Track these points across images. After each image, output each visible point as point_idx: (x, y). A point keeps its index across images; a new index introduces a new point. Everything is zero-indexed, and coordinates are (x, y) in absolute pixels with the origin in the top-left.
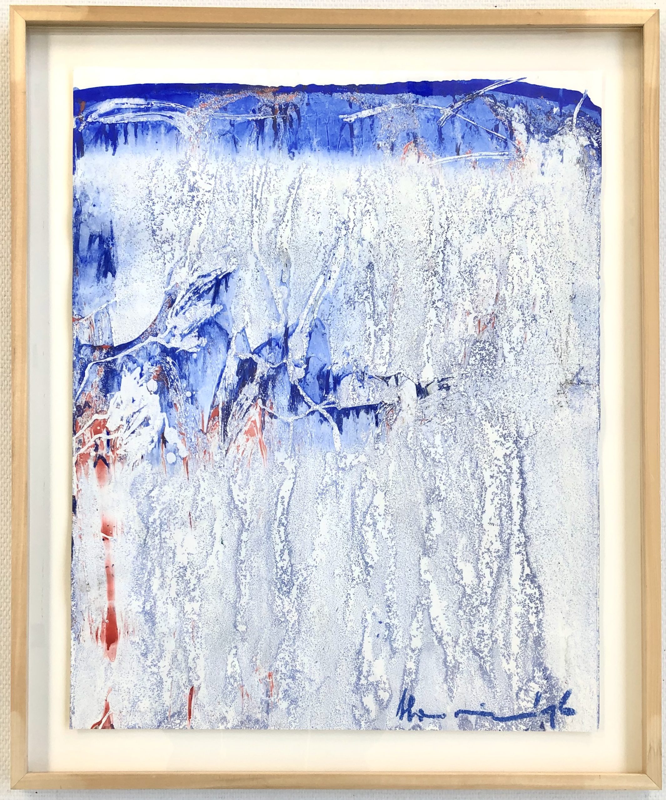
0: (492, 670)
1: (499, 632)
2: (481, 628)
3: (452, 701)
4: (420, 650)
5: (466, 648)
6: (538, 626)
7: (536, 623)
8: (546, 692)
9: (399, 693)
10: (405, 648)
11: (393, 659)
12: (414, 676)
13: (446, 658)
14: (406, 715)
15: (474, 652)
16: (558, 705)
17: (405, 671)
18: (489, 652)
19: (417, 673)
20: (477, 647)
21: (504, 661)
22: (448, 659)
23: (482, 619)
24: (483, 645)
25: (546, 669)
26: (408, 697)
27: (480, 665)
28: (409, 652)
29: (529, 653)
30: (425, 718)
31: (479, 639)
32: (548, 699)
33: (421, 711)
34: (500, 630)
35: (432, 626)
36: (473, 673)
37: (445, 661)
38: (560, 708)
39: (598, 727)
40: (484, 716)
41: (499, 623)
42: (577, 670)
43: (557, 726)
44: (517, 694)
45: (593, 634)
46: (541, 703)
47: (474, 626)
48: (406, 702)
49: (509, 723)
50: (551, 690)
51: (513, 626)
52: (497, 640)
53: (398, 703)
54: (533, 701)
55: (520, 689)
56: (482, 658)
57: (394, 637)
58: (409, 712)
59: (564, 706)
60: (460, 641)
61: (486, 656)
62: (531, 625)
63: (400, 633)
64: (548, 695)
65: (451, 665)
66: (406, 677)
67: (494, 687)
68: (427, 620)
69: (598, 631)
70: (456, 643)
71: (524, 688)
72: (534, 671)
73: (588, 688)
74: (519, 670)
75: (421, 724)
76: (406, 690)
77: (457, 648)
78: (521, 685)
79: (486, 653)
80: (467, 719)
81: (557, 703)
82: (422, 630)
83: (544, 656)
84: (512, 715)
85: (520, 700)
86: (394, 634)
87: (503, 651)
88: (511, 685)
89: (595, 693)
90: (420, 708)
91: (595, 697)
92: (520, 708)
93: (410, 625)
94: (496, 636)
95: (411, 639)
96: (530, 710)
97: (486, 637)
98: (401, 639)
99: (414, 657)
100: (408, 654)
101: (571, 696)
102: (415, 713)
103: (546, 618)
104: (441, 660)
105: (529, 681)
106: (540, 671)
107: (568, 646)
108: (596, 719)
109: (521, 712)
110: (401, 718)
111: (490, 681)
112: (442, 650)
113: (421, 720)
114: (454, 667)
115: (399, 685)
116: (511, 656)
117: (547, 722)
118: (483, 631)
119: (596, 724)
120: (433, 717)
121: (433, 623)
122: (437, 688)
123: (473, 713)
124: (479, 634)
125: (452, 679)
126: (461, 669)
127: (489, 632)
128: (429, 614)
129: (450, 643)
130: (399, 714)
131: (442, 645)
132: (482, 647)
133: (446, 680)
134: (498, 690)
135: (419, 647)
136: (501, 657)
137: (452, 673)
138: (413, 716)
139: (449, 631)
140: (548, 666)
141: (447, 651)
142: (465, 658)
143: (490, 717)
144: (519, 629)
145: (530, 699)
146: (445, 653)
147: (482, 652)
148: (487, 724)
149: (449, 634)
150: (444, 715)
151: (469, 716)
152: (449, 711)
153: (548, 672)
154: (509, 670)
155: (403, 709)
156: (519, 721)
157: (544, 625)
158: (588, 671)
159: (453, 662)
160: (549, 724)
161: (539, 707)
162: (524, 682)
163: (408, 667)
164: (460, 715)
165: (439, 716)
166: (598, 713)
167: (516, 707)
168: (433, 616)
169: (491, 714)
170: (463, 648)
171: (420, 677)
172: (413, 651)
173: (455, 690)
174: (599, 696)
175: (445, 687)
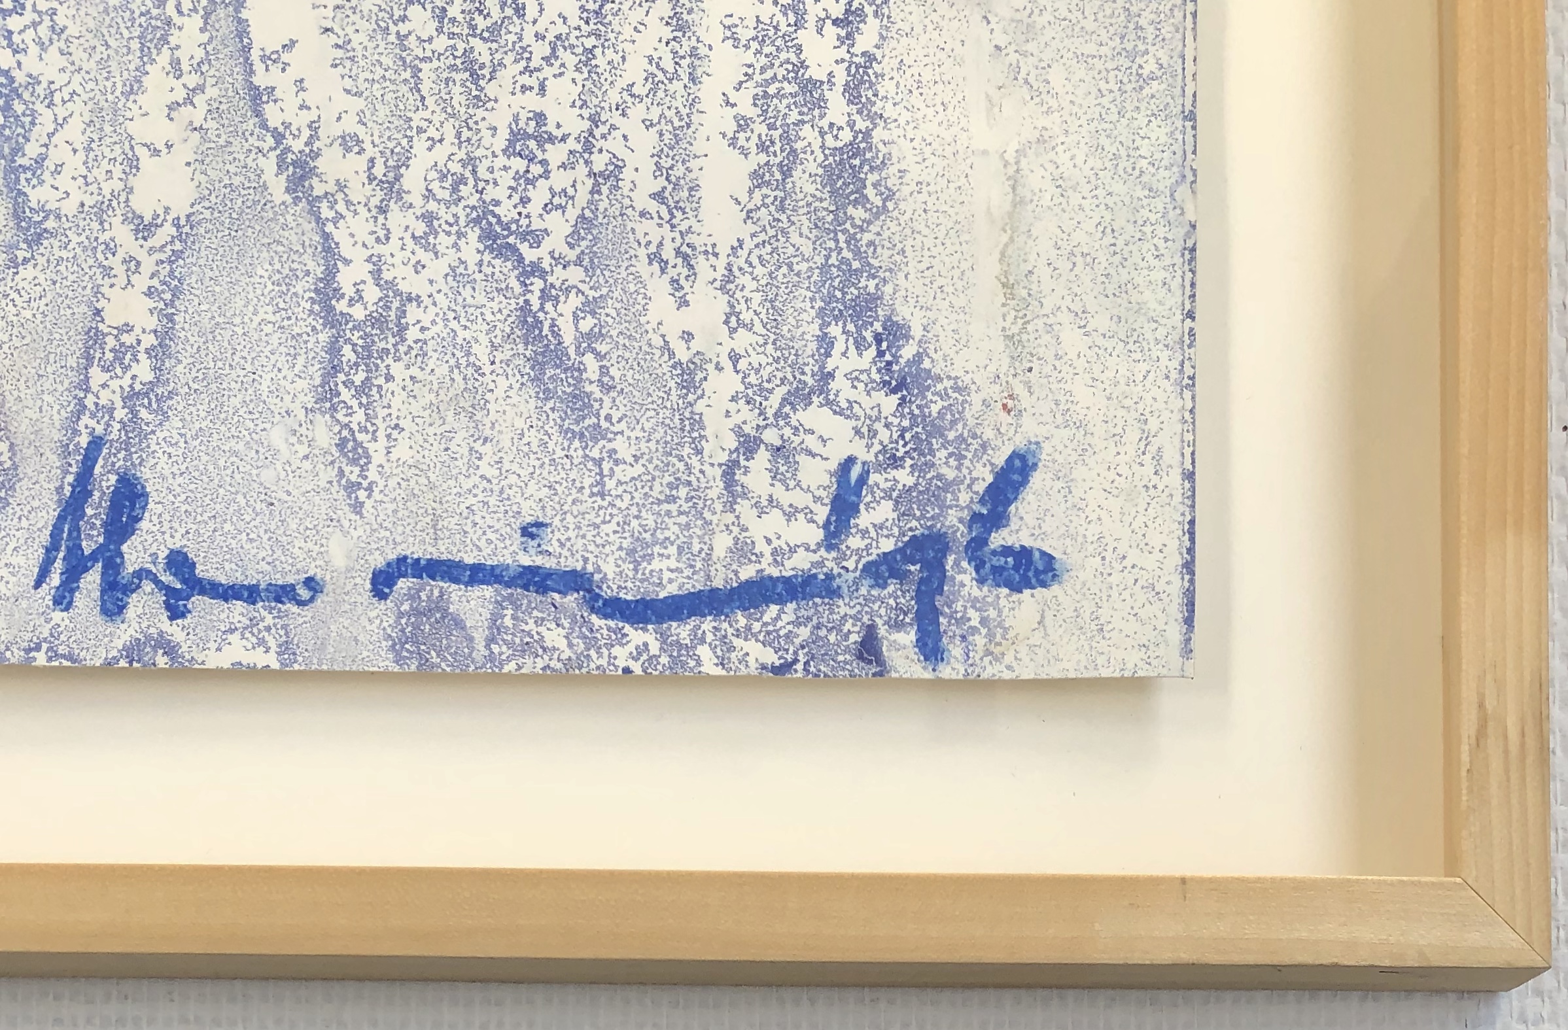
0: (588, 341)
1: (631, 125)
2: (532, 101)
3: (358, 507)
4: (186, 229)
5: (445, 215)
6: (852, 93)
7: (841, 77)
8: (895, 462)
9: (55, 461)
10: (101, 212)
11: (27, 272)
12: (143, 371)
13: (330, 274)
14: (92, 579)
15: (488, 236)
16: (962, 534)
17: (94, 338)
18: (572, 241)
19: (160, 352)
20: (506, 211)
21: (659, 287)
22: (346, 279)
23: (540, 50)
24: (539, 195)
25: (894, 332)
26: (106, 481)
27: (526, 308)
28: (122, 234)
29: (801, 240)
30: (198, 602)
31: (519, 164)
32: (902, 499)
33: (179, 562)
34: (637, 112)
35: (257, 97)
36: (481, 352)
37: (326, 291)
38: (976, 548)
39: (1187, 651)
40: (543, 589)
41: (635, 71)
42: (1072, 340)
43: (956, 650)
44: (730, 471)
45: (1159, 132)
46: (864, 519)
47: (491, 89)
48: (95, 511)
49: (682, 631)
50: (921, 448)
51: (709, 92)
52: (618, 166)
53: (48, 515)
54: (822, 513)
55: (749, 445)
56: (536, 269)
57: (32, 150)
58: (112, 565)
59: (998, 539)
60: (413, 180)
61: (557, 259)
62: (809, 87)
63: (74, 131)
64: (904, 477)
65: (358, 312)
66: (97, 376)
67: (598, 434)
68: (226, 66)
69: (1191, 117)
70: (392, 187)
71: (771, 436)
72: (826, 343)
73: (1133, 435)
74: (743, 340)
75: (175, 631)
76: (96, 443)
77: (396, 218)
78: (747, 416)
79: (556, 241)
80: (439, 606)
81: (954, 521)
82: (197, 114)
83: (882, 258)
84: (697, 584)
85: (744, 507)
86: (39, 133)
87: (652, 230)
88: (698, 422)
89: (1171, 455)
90: (177, 543)
91: (1174, 479)
92: (743, 550)
93: (133, 88)
94: (614, 144)
95: (133, 164)
96: (800, 562)
97: (555, 154)
98: (74, 164)
99: (148, 265)
100: (111, 249)
101: (1037, 480)
102: (141, 574)
103: (897, 47)
104: (303, 287)
105: (799, 397)
106: (860, 345)
107: (1018, 203)
108: (1175, 610)
109: (747, 573)
110: (63, 599)
111: (579, 402)
112: (309, 226)
113: (175, 613)
114: (378, 321)
115: (61, 417)
116: (702, 264)
117: (898, 626)
118: (540, 118)
119: (1175, 632)
120: (250, 594)
121: (261, 79)
122: (277, 437)
123: (478, 574)
124: (517, 136)
125: (363, 390)
126: (412, 334)
127: (575, 125)
128: (242, 30)
129: (359, 191)
130: (55, 579)
131: (313, 201)
132: (535, 208)
133: (327, 396)
134: (624, 450)
135: (181, 209)
136: (642, 267)
137: (366, 354)
138: (130, 589)
139: (350, 125)
140: (904, 312)
141: (339, 234)
142: (437, 268)
143: (571, 600)
144: (746, 107)
145: (801, 499)
146: (329, 249)
147: (535, 238)
148: (554, 637)
149: (350, 143)
150: (310, 582)
151: (455, 592)
152: (339, 560)
153: (908, 352)
154: (688, 336)
155: (75, 549)
156: (741, 620)
157: (886, 87)
158: (1132, 339)
159: (372, 293)
160: (908, 637)
161: (855, 542)
162: (775, 401)
163: (113, 316)
164: (403, 584)
165: (283, 594)
166: (1189, 567)
167: (722, 543)
168: (263, 38)
169: (576, 581)
170: (429, 218)
171: (180, 372)
172: (144, 229)
173: (377, 450)
174: (1190, 476)
175: (324, 434)
